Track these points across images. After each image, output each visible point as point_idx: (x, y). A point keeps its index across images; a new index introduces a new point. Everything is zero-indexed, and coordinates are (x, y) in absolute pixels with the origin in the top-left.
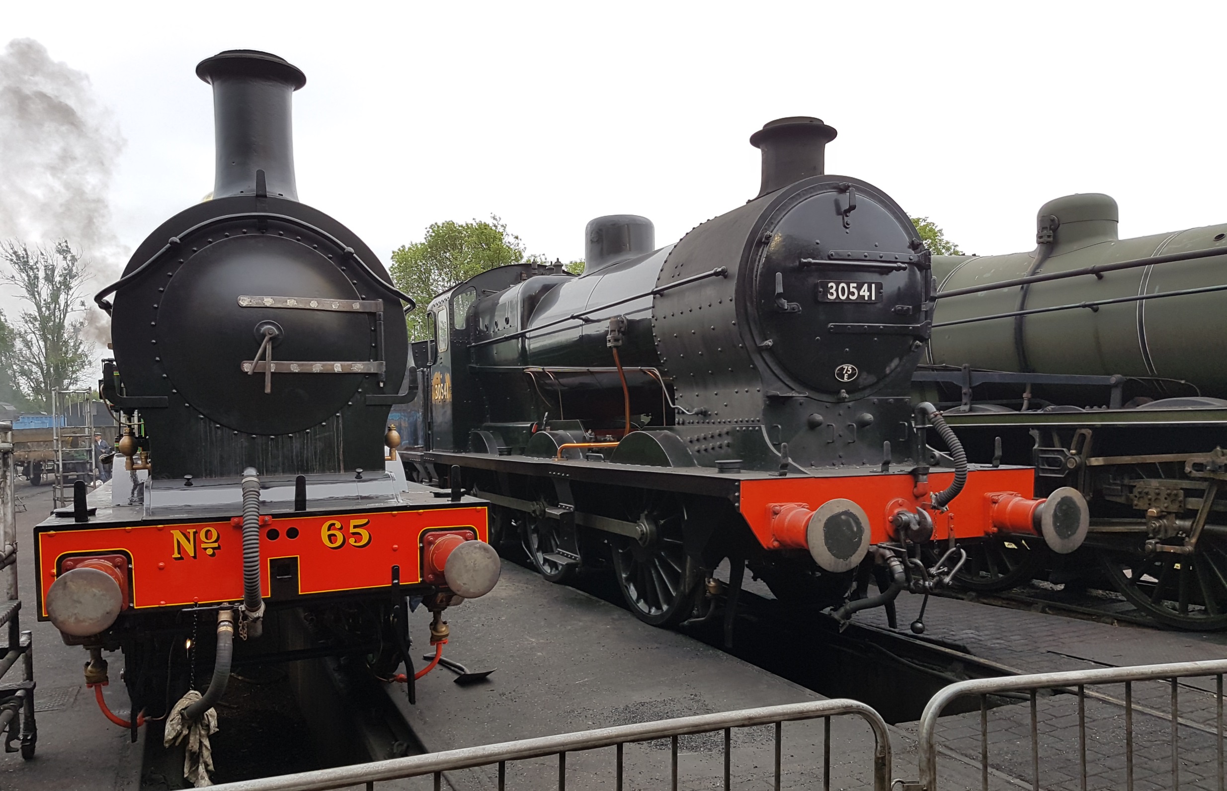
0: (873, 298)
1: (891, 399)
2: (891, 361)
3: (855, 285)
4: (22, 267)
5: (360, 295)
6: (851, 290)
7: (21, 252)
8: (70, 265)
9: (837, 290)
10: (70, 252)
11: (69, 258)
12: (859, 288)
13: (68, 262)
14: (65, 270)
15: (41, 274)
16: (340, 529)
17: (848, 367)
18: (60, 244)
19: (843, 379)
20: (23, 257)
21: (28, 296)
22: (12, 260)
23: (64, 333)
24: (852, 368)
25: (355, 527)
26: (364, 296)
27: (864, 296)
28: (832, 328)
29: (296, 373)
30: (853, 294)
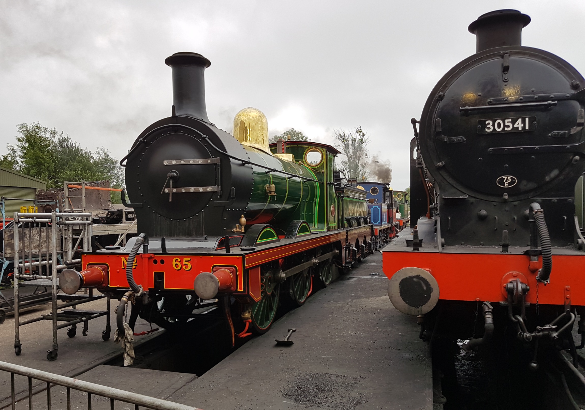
0: (527, 128)
1: (555, 200)
2: (551, 171)
3: (510, 120)
4: (342, 141)
5: (212, 156)
6: (506, 124)
7: (342, 134)
8: (362, 138)
9: (493, 125)
10: (362, 131)
11: (361, 134)
12: (513, 122)
13: (361, 136)
14: (360, 140)
15: (350, 143)
16: (180, 262)
17: (508, 178)
18: (358, 129)
19: (504, 185)
20: (343, 136)
21: (344, 153)
22: (339, 138)
23: (359, 168)
24: (511, 178)
25: (186, 261)
26: (213, 156)
27: (518, 127)
28: (491, 151)
29: (184, 193)
30: (508, 126)
